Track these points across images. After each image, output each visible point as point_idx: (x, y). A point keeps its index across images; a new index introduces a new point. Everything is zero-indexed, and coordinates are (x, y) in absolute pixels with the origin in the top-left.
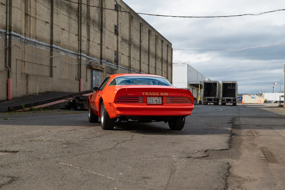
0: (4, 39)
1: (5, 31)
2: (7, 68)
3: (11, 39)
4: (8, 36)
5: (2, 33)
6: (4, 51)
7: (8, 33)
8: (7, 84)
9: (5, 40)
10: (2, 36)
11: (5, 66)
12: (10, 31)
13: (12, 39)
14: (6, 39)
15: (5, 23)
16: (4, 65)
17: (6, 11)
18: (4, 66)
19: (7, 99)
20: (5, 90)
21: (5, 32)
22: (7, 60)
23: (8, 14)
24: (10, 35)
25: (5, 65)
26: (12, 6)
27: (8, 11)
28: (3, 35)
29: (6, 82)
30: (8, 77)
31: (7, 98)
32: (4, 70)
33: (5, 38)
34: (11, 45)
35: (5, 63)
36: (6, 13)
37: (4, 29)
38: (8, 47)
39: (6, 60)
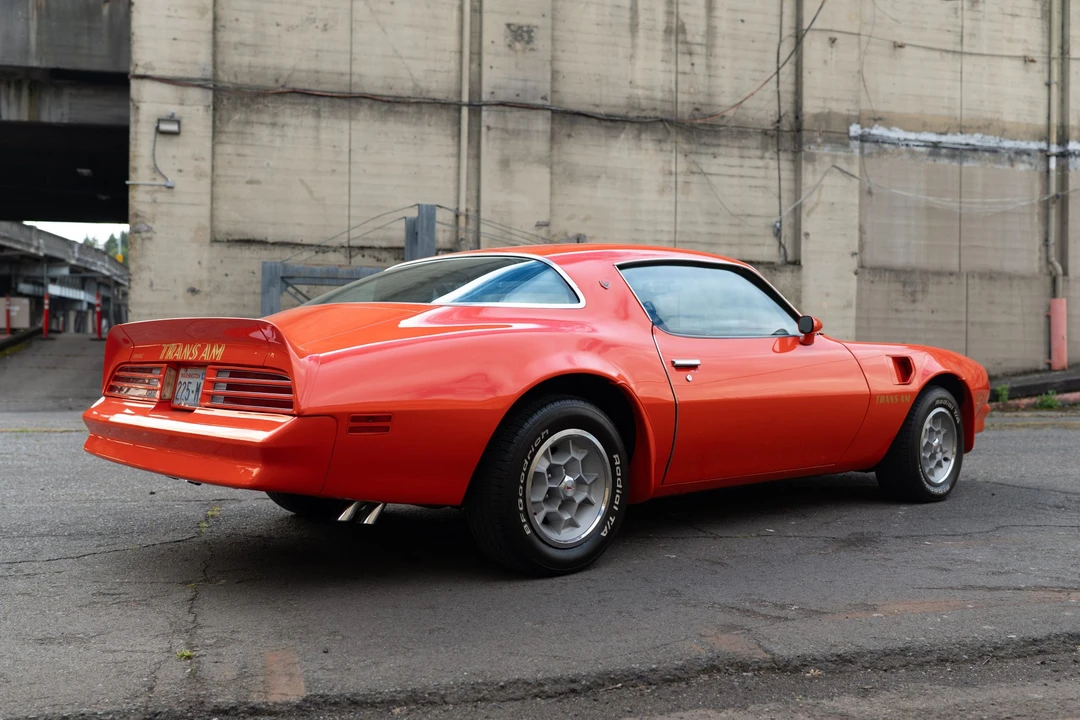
0: (1041, 173)
1: (1043, 145)
2: (1051, 263)
3: (1068, 169)
4: (1053, 162)
5: (1029, 155)
6: (1037, 209)
7: (1054, 149)
8: (1048, 317)
9: (1045, 174)
10: (1031, 164)
11: (1043, 262)
12: (1063, 140)
13: (1071, 168)
14: (1048, 171)
15: (1041, 121)
16: (1038, 255)
17: (1046, 78)
18: (1040, 258)
19: (1050, 368)
20: (1041, 338)
21: (1041, 151)
22: (1053, 239)
23: (1054, 88)
24: (1063, 156)
25: (1044, 256)
26: (1069, 59)
27: (1055, 77)
28: (1032, 161)
29: (1042, 311)
30: (1054, 294)
31: (1050, 365)
32: (1040, 271)
33: (1041, 167)
34: (1068, 189)
35: (1043, 249)
36: (1049, 85)
37: (1040, 140)
38: (1053, 197)
39: (1046, 240)
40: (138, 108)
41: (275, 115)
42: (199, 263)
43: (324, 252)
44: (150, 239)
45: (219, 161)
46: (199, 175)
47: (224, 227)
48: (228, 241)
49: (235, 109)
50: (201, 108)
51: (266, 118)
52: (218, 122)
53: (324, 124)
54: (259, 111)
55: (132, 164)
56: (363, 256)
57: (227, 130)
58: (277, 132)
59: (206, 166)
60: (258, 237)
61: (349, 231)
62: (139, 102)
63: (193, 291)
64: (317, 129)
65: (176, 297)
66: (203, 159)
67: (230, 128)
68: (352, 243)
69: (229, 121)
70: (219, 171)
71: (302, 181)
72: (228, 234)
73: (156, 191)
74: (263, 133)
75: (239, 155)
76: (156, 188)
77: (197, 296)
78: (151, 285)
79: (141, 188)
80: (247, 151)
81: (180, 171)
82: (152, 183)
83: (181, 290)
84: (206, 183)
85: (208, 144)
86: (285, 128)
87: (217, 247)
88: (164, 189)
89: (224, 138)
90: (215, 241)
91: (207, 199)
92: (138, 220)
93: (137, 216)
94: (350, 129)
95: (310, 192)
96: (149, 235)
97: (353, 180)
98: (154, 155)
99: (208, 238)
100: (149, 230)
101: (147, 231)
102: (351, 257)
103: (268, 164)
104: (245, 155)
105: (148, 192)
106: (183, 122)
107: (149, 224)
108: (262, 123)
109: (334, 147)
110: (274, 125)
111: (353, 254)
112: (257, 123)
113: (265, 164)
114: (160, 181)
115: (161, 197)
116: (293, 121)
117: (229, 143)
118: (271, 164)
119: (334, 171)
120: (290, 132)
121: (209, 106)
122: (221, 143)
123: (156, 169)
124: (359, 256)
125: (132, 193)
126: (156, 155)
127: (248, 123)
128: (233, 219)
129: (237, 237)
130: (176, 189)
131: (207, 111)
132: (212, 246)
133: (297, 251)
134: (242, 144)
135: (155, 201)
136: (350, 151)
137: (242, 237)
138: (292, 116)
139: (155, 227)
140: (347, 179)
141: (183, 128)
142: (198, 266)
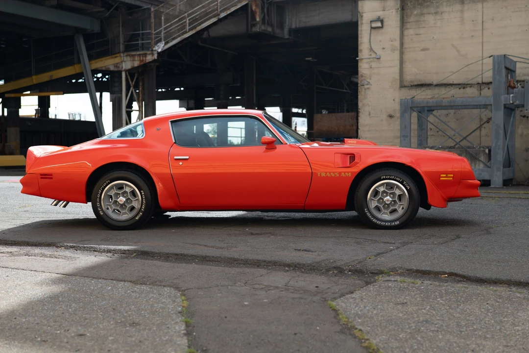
40: (362, 16)
41: (437, 7)
42: (394, 100)
43: (464, 88)
44: (368, 88)
45: (406, 39)
46: (393, 50)
47: (409, 77)
48: (411, 86)
49: (414, 7)
50: (394, 11)
51: (432, 10)
52: (405, 17)
53: (466, 7)
54: (428, 6)
55: (360, 48)
56: (489, 89)
57: (410, 21)
58: (438, 17)
59: (397, 44)
60: (428, 82)
61: (482, 74)
62: (363, 13)
63: (391, 116)
64: (462, 11)
65: (382, 120)
66: (395, 40)
67: (412, 19)
68: (484, 81)
69: (411, 15)
70: (405, 46)
71: (453, 45)
72: (411, 82)
73: (371, 61)
74: (430, 19)
75: (417, 35)
76: (372, 60)
77: (393, 119)
78: (370, 114)
79: (365, 61)
80: (421, 31)
81: (384, 48)
82: (370, 57)
83: (384, 116)
84: (397, 54)
85: (398, 31)
86: (443, 14)
87: (403, 90)
88: (375, 60)
89: (408, 26)
90: (402, 86)
91: (397, 63)
92: (363, 78)
93: (362, 76)
94: (483, 8)
95: (458, 51)
96: (368, 86)
97: (484, 40)
98: (370, 42)
99: (398, 85)
100: (368, 83)
101: (368, 84)
102: (481, 89)
103: (433, 37)
104: (420, 34)
105: (367, 63)
106: (385, 20)
107: (368, 80)
108: (429, 14)
109: (473, 21)
110: (436, 13)
111: (482, 87)
112: (427, 14)
113: (432, 37)
114: (374, 55)
115: (374, 65)
116: (448, 9)
117: (411, 28)
118: (435, 37)
119: (472, 36)
120: (446, 16)
121: (398, 9)
122: (407, 29)
123: (371, 49)
124: (486, 88)
125: (360, 64)
126: (371, 41)
127: (422, 14)
128: (412, 73)
129: (416, 83)
130: (381, 59)
131: (397, 12)
132: (401, 90)
133: (448, 89)
134: (419, 28)
135: (371, 67)
136: (483, 22)
137: (419, 83)
138: (447, 6)
139: (371, 82)
140: (481, 40)
141: (385, 24)
142: (393, 102)
